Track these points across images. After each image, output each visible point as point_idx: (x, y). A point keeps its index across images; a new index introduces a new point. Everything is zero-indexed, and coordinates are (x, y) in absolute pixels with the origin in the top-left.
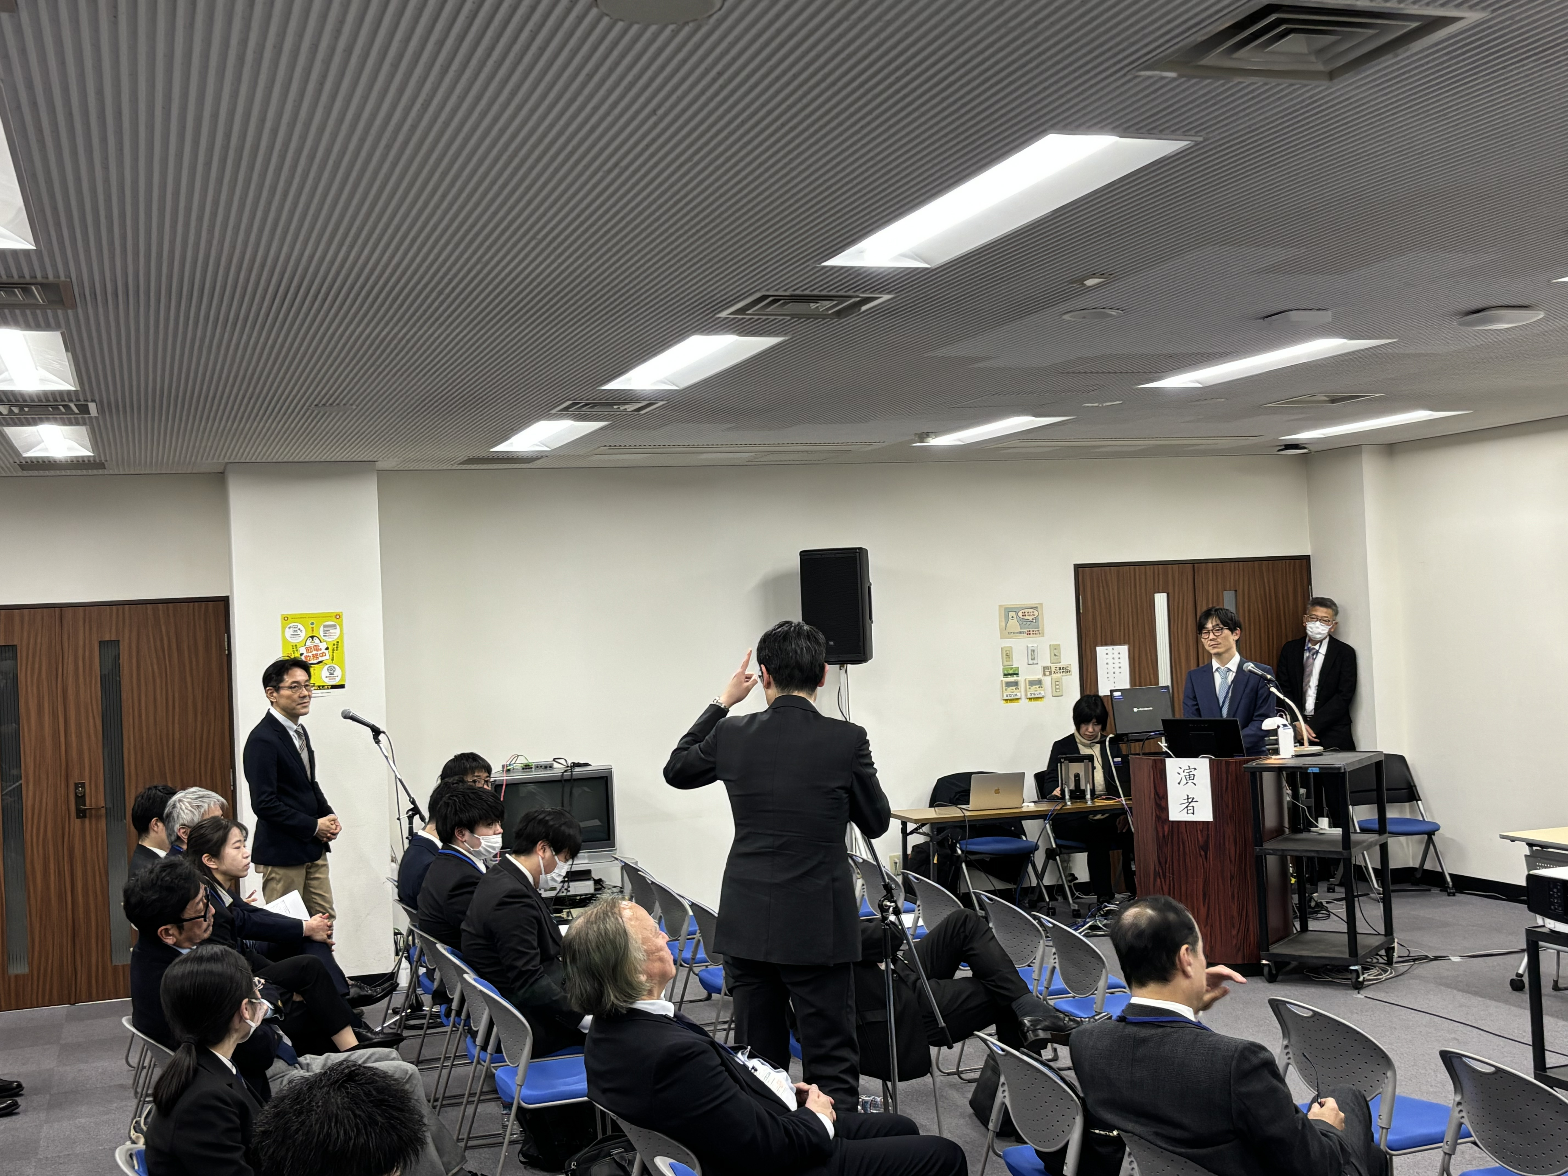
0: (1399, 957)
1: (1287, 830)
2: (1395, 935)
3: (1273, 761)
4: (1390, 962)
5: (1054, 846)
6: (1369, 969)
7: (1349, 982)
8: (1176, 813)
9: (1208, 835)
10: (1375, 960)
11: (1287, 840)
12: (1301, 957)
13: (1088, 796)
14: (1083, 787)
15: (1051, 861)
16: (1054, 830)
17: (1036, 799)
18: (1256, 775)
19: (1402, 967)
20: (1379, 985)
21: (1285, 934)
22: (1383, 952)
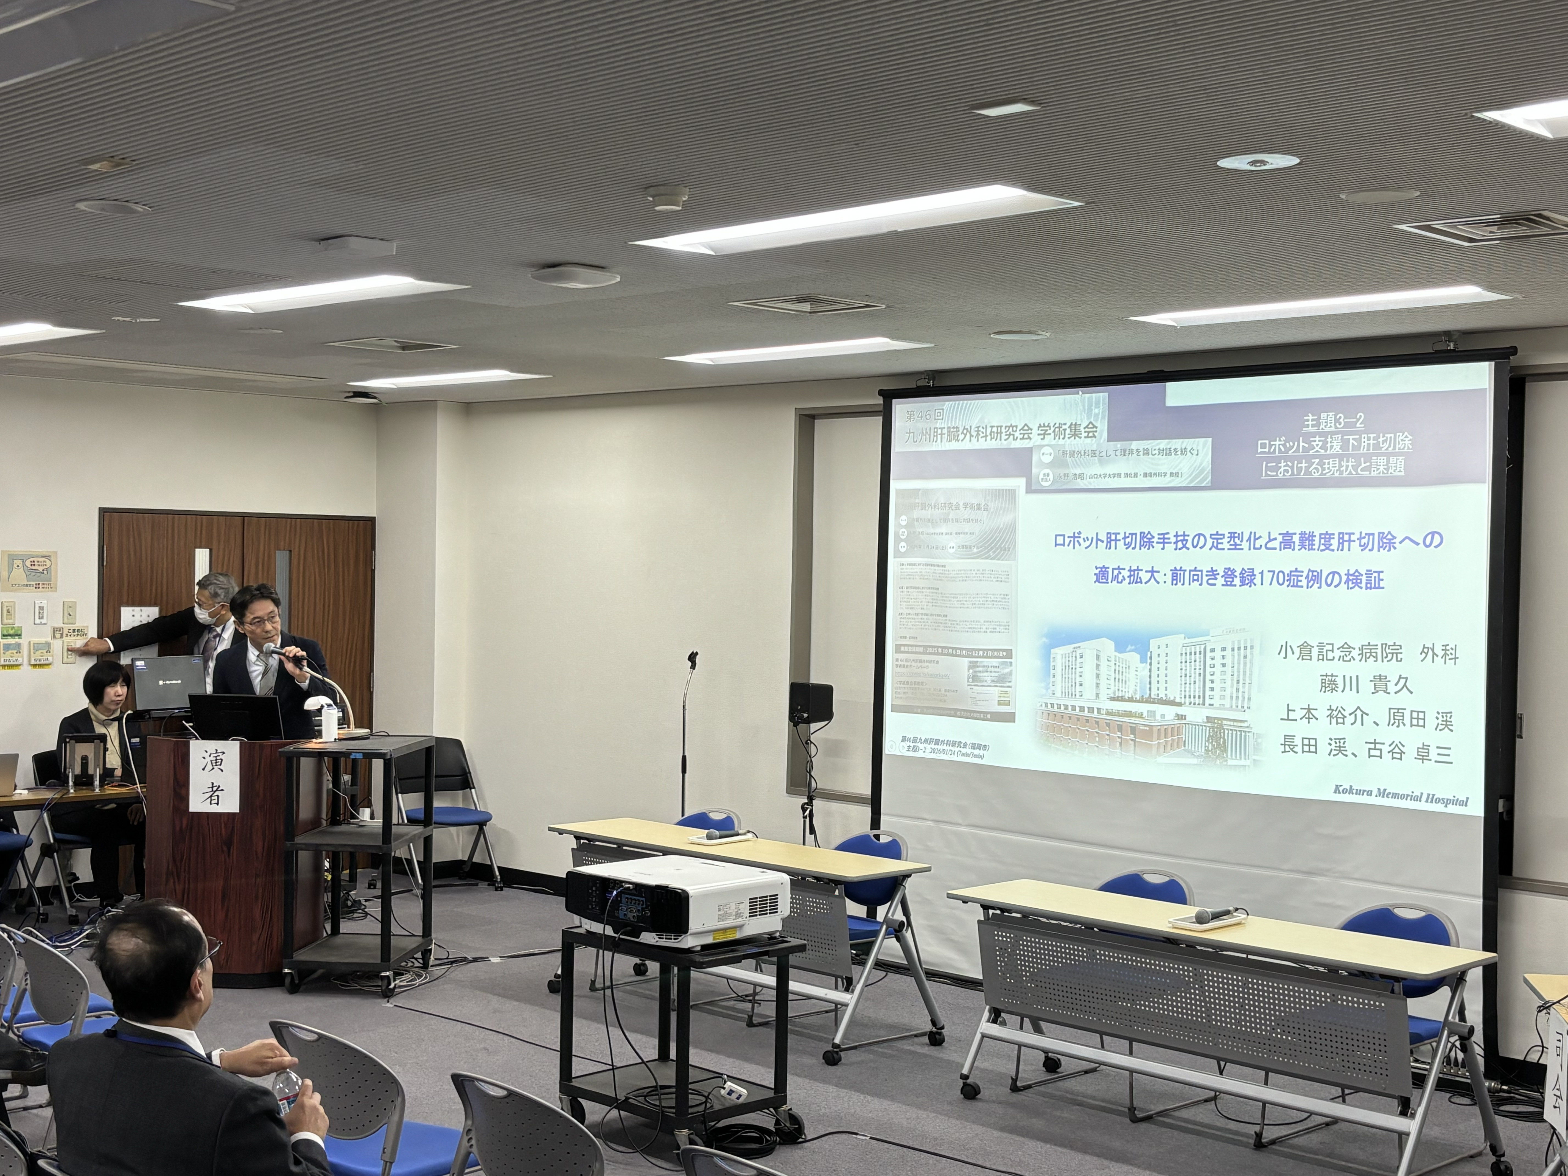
0: (436, 959)
1: (324, 822)
2: (433, 935)
3: (313, 745)
4: (425, 966)
5: (52, 841)
6: (403, 974)
7: (379, 990)
8: (198, 803)
9: (233, 827)
10: (410, 964)
11: (324, 833)
12: (328, 963)
13: (97, 783)
14: (91, 771)
15: (46, 859)
16: (52, 823)
17: (34, 785)
18: (292, 760)
19: (437, 971)
20: (411, 992)
21: (313, 936)
22: (419, 955)
